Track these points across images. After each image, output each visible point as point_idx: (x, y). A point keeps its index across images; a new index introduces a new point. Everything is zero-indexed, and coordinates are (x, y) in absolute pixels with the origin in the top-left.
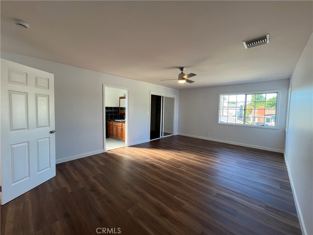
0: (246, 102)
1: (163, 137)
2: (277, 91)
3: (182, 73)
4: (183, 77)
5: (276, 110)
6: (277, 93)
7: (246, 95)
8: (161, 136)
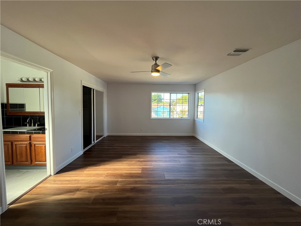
0: (170, 99)
1: (96, 142)
2: (188, 92)
3: (156, 64)
4: (157, 69)
5: (188, 106)
6: (189, 94)
7: (170, 94)
8: (93, 142)
